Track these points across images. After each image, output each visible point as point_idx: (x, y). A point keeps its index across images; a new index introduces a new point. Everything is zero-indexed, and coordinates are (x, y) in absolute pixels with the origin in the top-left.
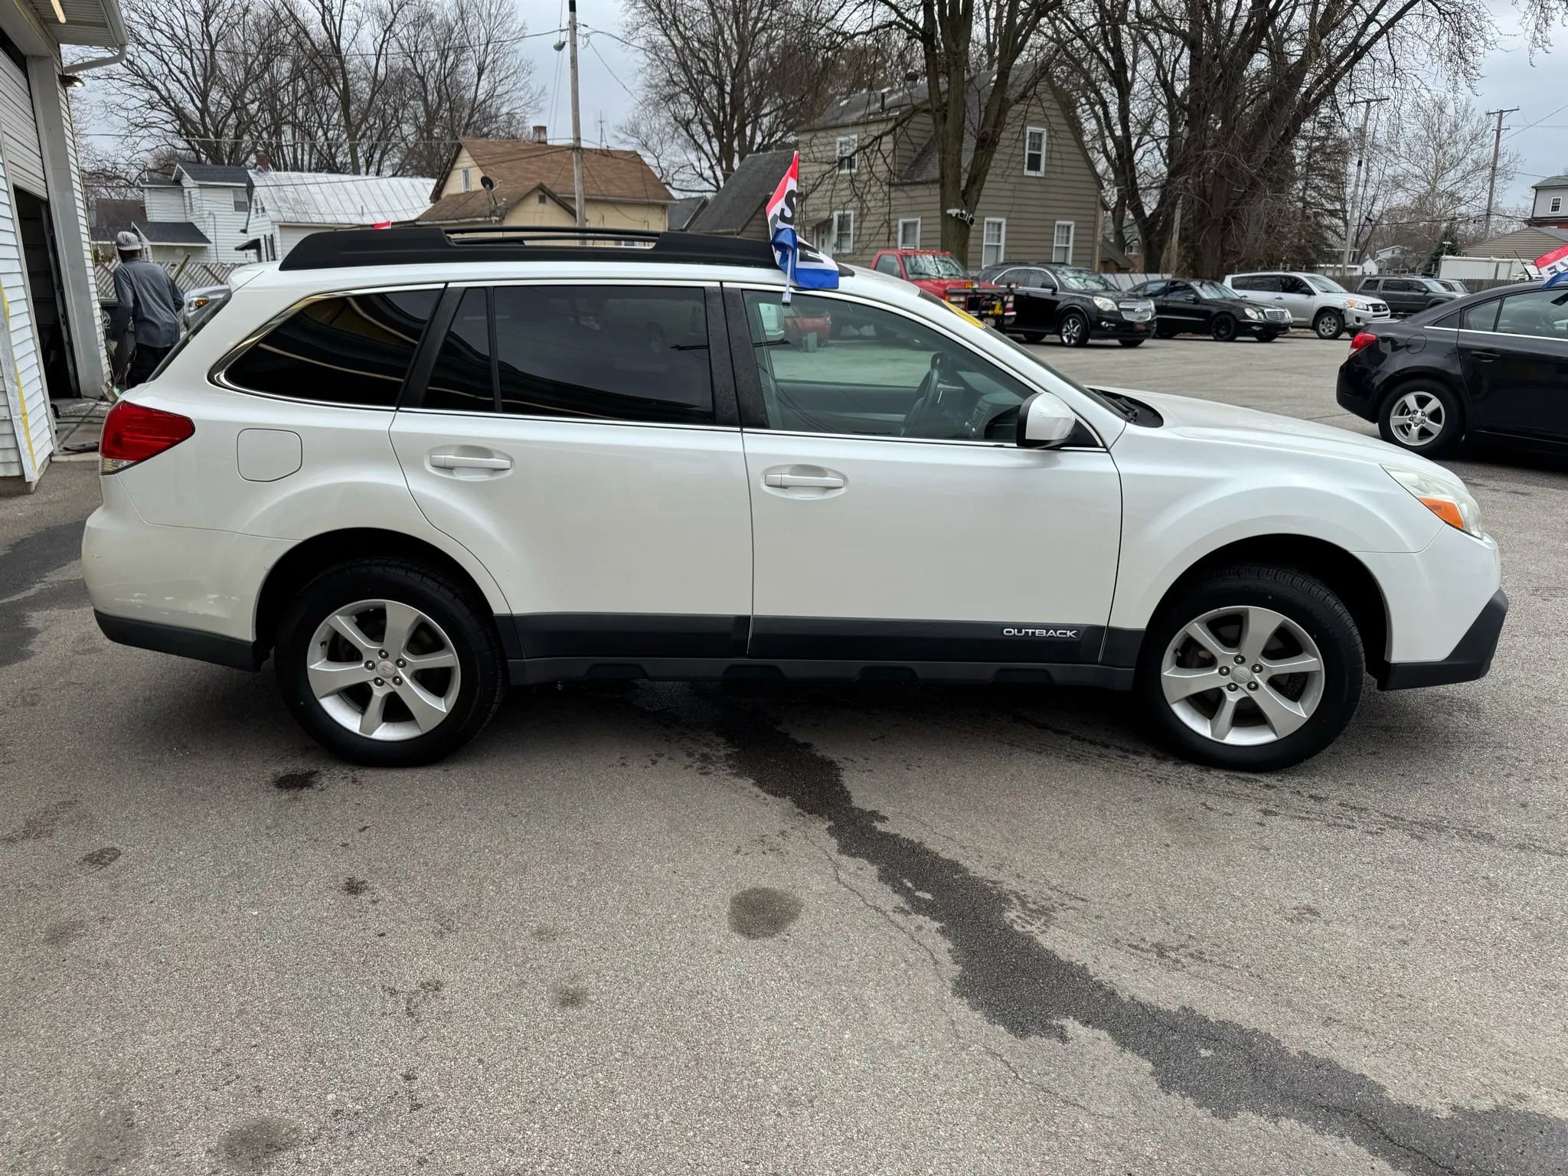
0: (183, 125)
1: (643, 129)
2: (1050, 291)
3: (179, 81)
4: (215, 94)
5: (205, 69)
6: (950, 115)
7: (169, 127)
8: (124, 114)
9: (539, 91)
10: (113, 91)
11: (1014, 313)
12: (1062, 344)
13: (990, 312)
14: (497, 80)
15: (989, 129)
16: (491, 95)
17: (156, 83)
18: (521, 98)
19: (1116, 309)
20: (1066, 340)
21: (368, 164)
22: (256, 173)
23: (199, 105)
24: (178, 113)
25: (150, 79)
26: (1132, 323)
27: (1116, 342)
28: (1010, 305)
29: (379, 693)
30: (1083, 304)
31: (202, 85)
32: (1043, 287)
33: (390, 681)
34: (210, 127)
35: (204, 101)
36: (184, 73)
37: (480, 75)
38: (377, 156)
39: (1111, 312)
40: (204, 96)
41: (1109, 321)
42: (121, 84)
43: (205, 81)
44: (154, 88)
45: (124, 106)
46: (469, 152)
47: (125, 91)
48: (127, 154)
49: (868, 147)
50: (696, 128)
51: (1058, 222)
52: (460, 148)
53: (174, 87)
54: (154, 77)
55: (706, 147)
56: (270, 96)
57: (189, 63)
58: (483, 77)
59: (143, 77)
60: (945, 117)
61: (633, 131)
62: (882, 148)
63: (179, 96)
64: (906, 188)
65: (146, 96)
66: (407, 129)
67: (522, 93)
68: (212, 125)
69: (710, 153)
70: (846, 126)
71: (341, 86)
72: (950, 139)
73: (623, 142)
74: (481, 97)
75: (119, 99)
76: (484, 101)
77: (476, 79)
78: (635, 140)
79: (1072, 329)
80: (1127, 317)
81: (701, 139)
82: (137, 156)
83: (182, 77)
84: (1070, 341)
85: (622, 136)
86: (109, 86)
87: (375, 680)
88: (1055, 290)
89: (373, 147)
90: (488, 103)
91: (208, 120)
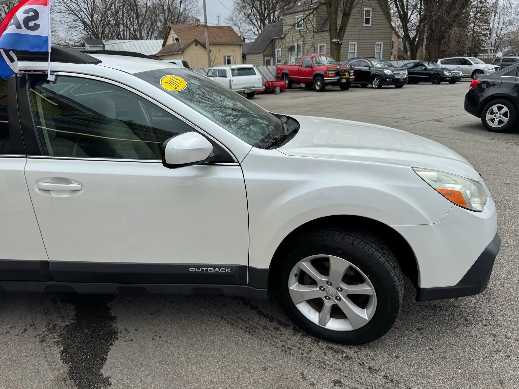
0: (85, 27)
1: (234, 19)
2: (368, 68)
3: (83, 12)
4: (96, 16)
5: (92, 7)
6: (332, 5)
7: (81, 27)
8: (66, 24)
10: (62, 16)
11: (354, 77)
12: (373, 88)
13: (344, 77)
14: (187, 5)
15: (347, 9)
16: (185, 10)
17: (77, 13)
18: (195, 11)
19: (392, 74)
20: (374, 86)
21: (147, 36)
22: (105, 41)
23: (91, 19)
24: (84, 23)
25: (75, 12)
26: (398, 79)
27: (393, 86)
28: (352, 74)
30: (380, 73)
31: (91, 13)
32: (365, 66)
34: (94, 27)
35: (92, 18)
36: (86, 9)
37: (181, 3)
38: (150, 33)
39: (390, 75)
40: (92, 16)
41: (390, 78)
42: (65, 14)
43: (92, 11)
44: (76, 15)
45: (66, 21)
46: (174, 30)
47: (66, 16)
48: (69, 37)
49: (305, 19)
50: (252, 17)
51: (377, 43)
52: (170, 28)
53: (82, 14)
54: (76, 11)
55: (256, 23)
56: (115, 14)
57: (87, 5)
58: (182, 4)
59: (73, 11)
60: (331, 6)
61: (231, 19)
62: (310, 19)
63: (83, 17)
64: (320, 33)
65: (73, 18)
66: (159, 24)
67: (195, 8)
68: (95, 26)
69: (257, 25)
70: (298, 12)
71: (136, 11)
72: (333, 14)
73: (227, 23)
74: (181, 11)
75: (64, 19)
76: (183, 12)
77: (180, 5)
78: (231, 22)
79: (376, 82)
80: (396, 77)
81: (254, 21)
82: (72, 38)
83: (85, 11)
84: (375, 86)
85: (227, 21)
86: (61, 15)
88: (370, 67)
89: (149, 30)
90: (184, 13)
91: (93, 24)
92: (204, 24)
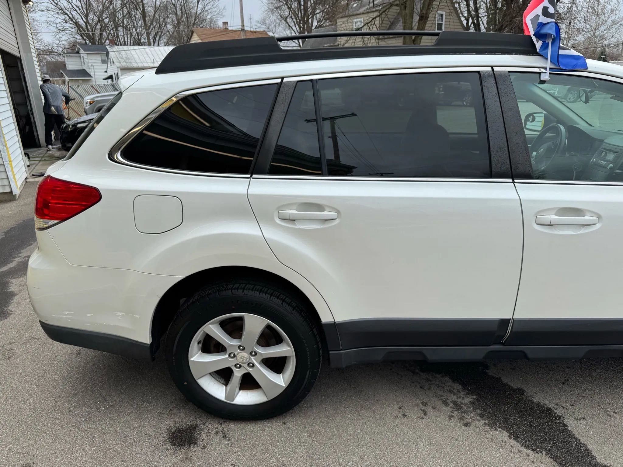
0: (79, 29)
1: (267, 22)
3: (76, 10)
4: (91, 16)
5: (87, 5)
6: (408, 6)
7: (73, 30)
8: (55, 25)
9: (223, 7)
10: (50, 16)
11: (443, 93)
12: (464, 105)
14: (205, 4)
15: (424, 12)
16: (203, 11)
17: (67, 12)
18: (215, 11)
20: (465, 103)
21: (154, 42)
22: (109, 47)
23: (85, 20)
24: (77, 24)
25: (64, 10)
29: (238, 374)
31: (85, 12)
33: (245, 365)
34: (89, 29)
35: (87, 19)
36: (78, 7)
38: (157, 38)
40: (87, 16)
42: (53, 13)
43: (87, 10)
44: (67, 14)
45: (55, 22)
46: (196, 34)
47: (54, 16)
48: (57, 42)
49: (369, 23)
50: (289, 20)
52: (193, 32)
53: (74, 13)
54: (66, 9)
55: (294, 28)
56: (113, 15)
57: (80, 3)
58: (199, 3)
59: (62, 10)
60: (405, 7)
61: (263, 23)
62: (376, 23)
63: (76, 17)
64: (386, 40)
65: (63, 17)
66: (169, 27)
67: (216, 9)
68: (91, 28)
69: (296, 30)
70: (360, 14)
71: (142, 10)
72: (408, 17)
73: (259, 27)
74: (199, 12)
75: (53, 19)
76: (200, 13)
77: (197, 4)
78: (264, 26)
81: (292, 24)
82: (61, 43)
83: (77, 9)
84: (467, 104)
85: (259, 25)
86: (48, 14)
87: (236, 366)
89: (156, 35)
90: (202, 14)
91: (89, 27)
92: (241, 27)
